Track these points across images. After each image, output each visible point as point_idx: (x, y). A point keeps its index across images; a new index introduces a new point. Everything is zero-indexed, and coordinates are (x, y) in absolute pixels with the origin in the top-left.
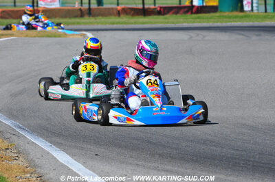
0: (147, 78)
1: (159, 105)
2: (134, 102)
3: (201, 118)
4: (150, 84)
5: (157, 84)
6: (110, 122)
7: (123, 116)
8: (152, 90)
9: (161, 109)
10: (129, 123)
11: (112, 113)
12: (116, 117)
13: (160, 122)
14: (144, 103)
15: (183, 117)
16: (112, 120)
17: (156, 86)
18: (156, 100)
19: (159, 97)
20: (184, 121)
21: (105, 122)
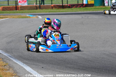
0: (55, 33)
1: (59, 44)
2: (49, 43)
3: (76, 49)
4: (56, 36)
5: (59, 36)
6: (40, 51)
7: (44, 48)
8: (57, 38)
9: (60, 45)
10: (47, 51)
11: (40, 47)
12: (42, 49)
13: (59, 51)
14: (53, 43)
15: (69, 49)
16: (40, 50)
18: (58, 42)
19: (59, 41)
20: (69, 50)
21: (38, 51)
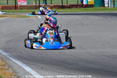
0: (49, 31)
1: (52, 42)
3: (69, 47)
4: (50, 34)
6: (34, 48)
7: (38, 45)
8: (50, 36)
10: (40, 48)
11: (34, 44)
13: (52, 48)
14: (47, 41)
15: (61, 46)
16: (34, 47)
17: (52, 34)
19: (52, 38)
20: (61, 48)
21: (32, 48)
